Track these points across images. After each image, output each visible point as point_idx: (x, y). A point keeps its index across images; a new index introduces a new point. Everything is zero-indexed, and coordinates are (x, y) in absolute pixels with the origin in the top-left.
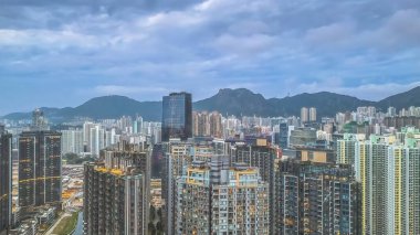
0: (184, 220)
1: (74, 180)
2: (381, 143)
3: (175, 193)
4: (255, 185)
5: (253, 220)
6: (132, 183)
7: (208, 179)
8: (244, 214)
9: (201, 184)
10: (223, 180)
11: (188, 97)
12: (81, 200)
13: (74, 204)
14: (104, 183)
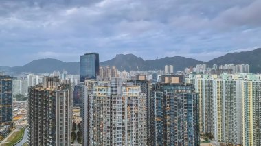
0: (95, 119)
1: (21, 110)
2: (210, 79)
3: (89, 102)
4: (138, 95)
5: (137, 115)
6: (61, 94)
7: (109, 92)
8: (131, 112)
9: (105, 95)
10: (119, 93)
11: (97, 56)
12: (27, 121)
13: (21, 124)
14: (42, 97)
